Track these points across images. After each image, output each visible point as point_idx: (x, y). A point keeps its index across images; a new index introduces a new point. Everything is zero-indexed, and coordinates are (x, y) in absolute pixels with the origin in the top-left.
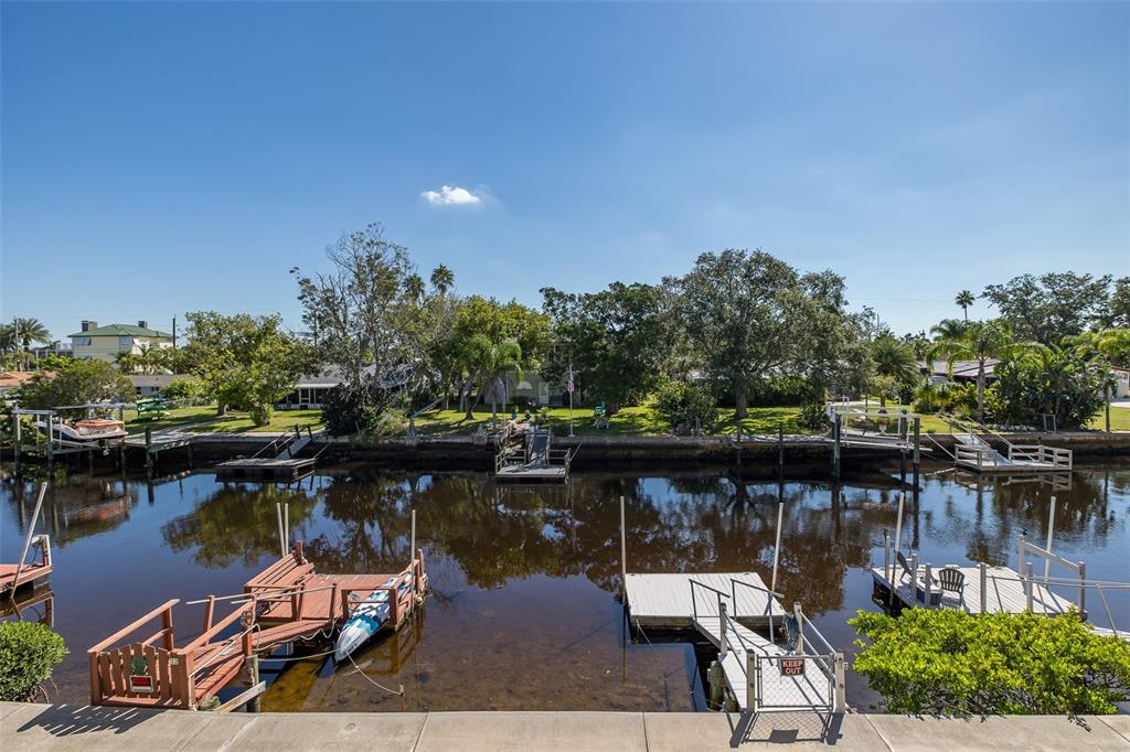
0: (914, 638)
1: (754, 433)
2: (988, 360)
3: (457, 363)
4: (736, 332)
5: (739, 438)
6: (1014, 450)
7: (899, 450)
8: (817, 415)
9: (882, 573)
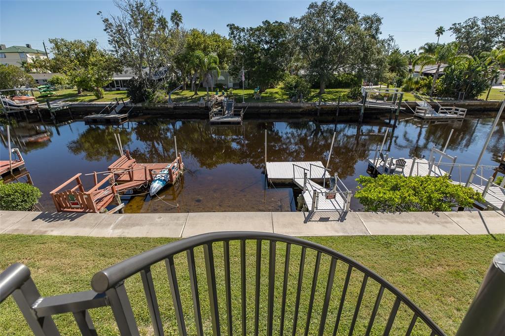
0: (380, 185)
1: (327, 101)
2: (442, 65)
3: (188, 66)
4: (324, 49)
5: (319, 104)
6: (442, 109)
7: (390, 109)
8: (357, 92)
9: (372, 161)
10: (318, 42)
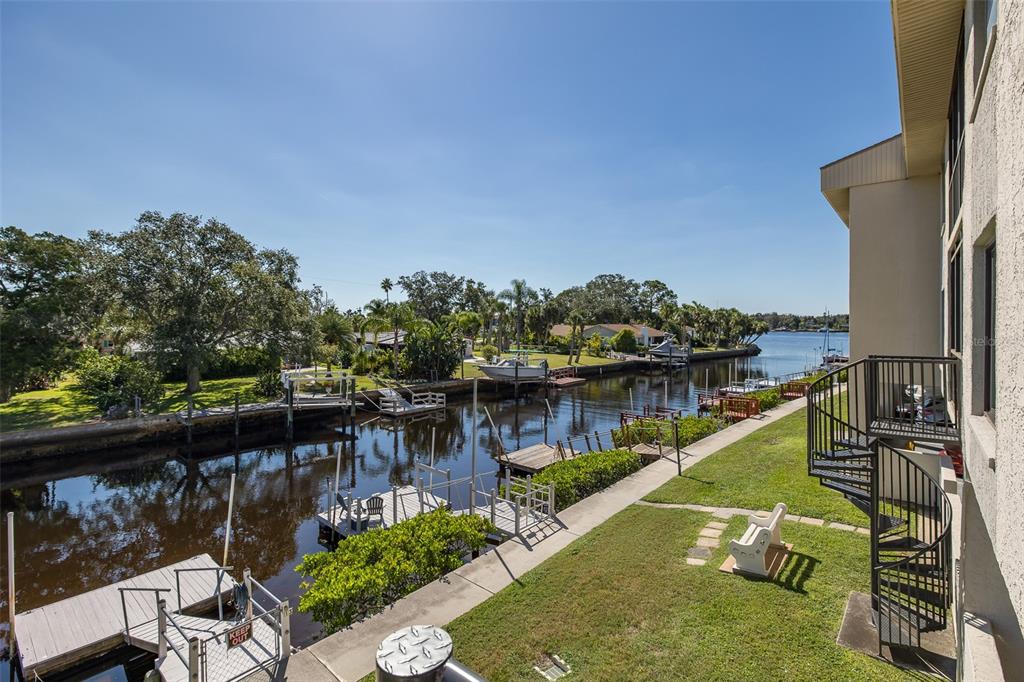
0: (346, 563)
1: (207, 407)
2: (400, 332)
4: (188, 301)
5: (190, 414)
6: (415, 398)
7: (340, 407)
8: (272, 383)
9: (325, 516)
10: (170, 286)
